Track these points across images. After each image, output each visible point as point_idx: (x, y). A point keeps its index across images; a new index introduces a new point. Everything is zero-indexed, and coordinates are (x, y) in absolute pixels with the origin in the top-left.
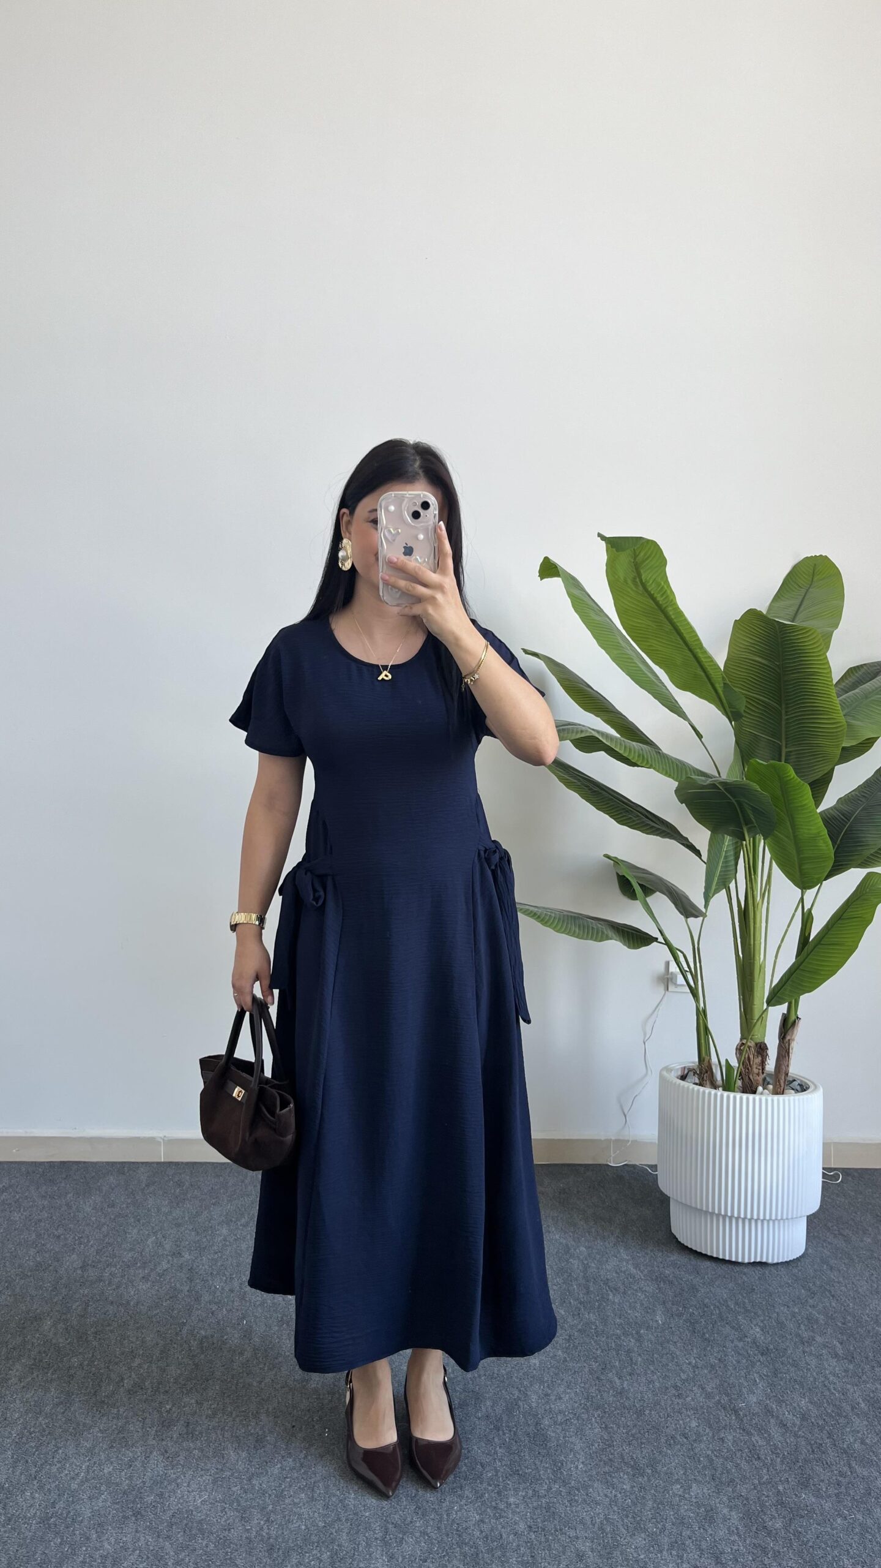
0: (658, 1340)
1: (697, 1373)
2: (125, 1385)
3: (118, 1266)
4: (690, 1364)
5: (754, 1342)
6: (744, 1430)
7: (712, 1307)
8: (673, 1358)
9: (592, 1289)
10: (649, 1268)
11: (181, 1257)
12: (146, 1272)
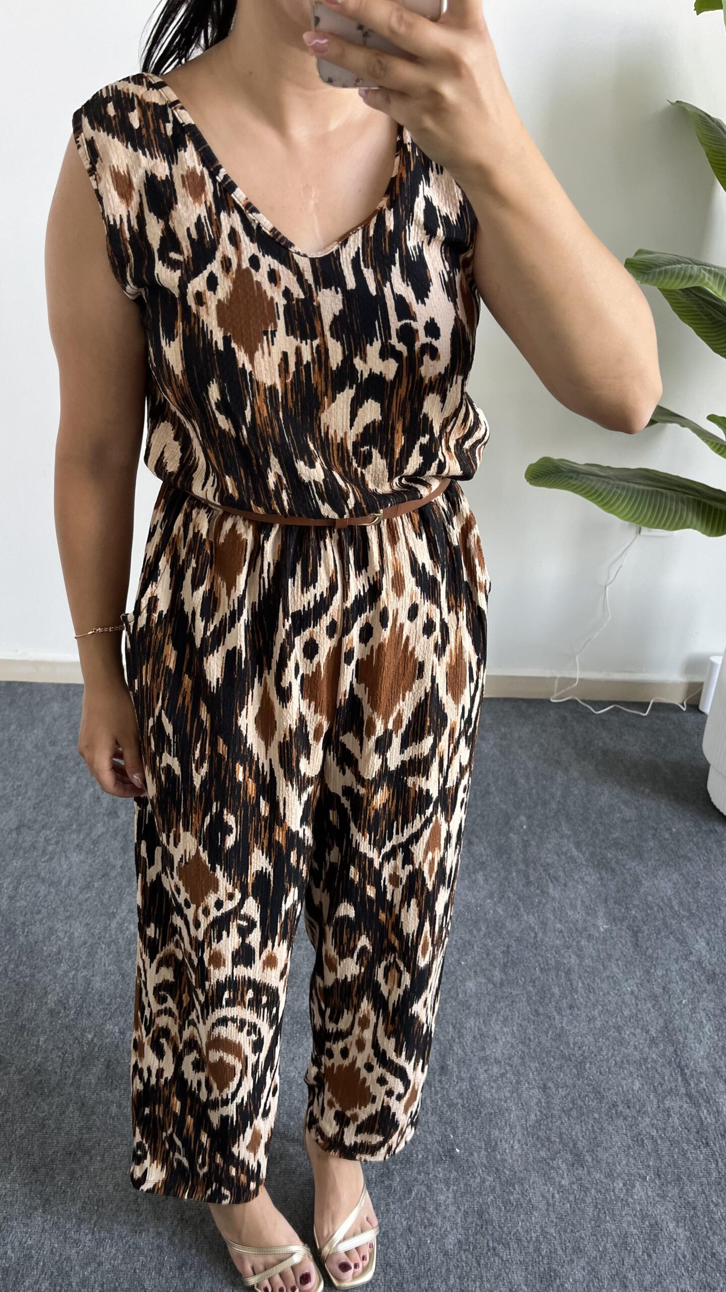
0: (599, 956)
1: (639, 1007)
2: (49, 1001)
3: (54, 829)
4: (632, 993)
5: (700, 963)
6: (689, 1095)
7: (655, 909)
8: (615, 982)
9: (532, 879)
10: (591, 849)
11: (118, 817)
12: (81, 837)
